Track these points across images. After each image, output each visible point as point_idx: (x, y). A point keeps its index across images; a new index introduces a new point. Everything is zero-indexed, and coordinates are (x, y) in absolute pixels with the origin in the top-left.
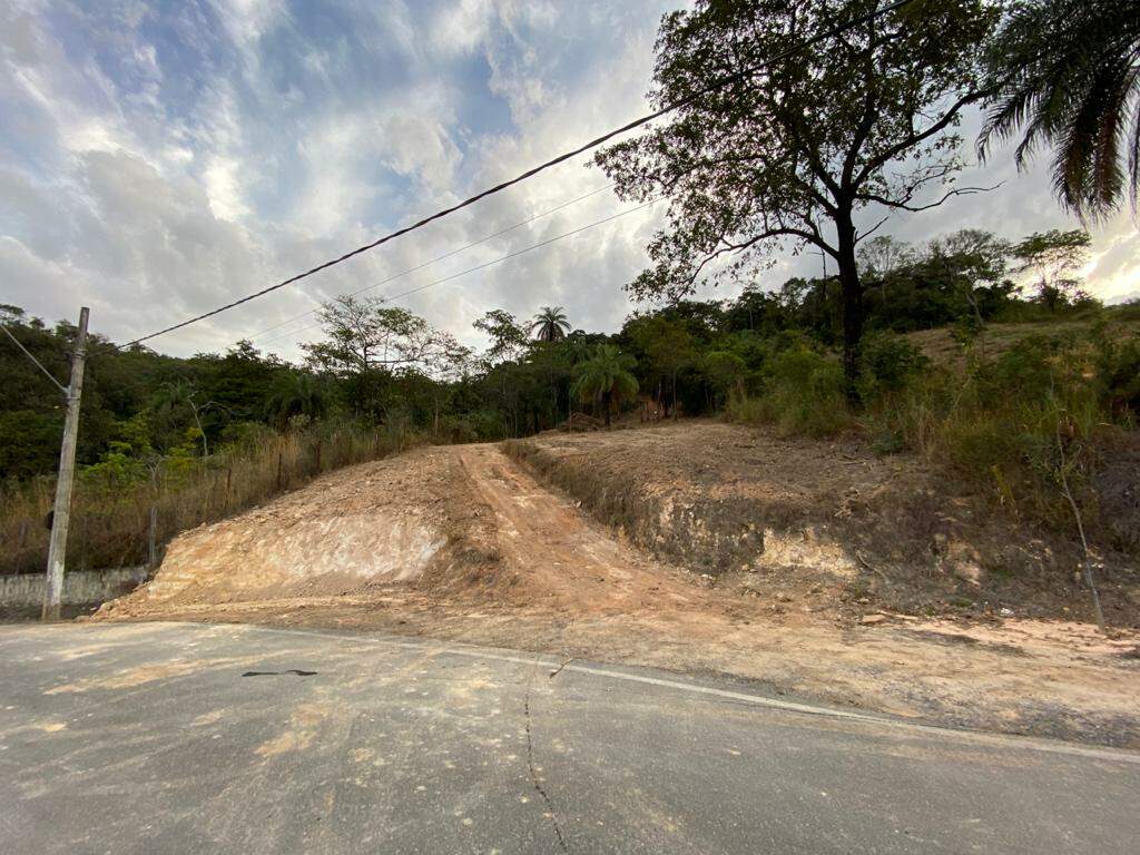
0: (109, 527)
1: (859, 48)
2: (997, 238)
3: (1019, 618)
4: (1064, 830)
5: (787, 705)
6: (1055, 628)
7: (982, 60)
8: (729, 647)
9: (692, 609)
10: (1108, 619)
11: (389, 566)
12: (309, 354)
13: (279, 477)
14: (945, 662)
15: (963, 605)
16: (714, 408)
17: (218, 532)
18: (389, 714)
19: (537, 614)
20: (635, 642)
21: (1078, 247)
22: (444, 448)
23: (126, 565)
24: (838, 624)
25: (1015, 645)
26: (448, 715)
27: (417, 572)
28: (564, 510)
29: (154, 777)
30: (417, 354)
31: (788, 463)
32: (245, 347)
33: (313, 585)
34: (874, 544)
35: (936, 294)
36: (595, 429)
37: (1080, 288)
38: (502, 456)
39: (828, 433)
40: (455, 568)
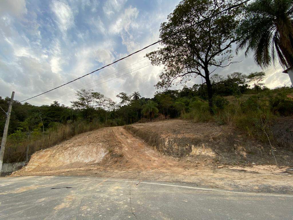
0: (15, 150)
1: (207, 31)
2: (243, 74)
3: (257, 165)
4: (272, 215)
5: (200, 189)
6: (266, 167)
7: (235, 33)
8: (184, 175)
9: (174, 167)
10: (279, 164)
11: (93, 159)
12: (73, 104)
13: (63, 136)
14: (239, 176)
15: (243, 162)
16: (178, 116)
17: (45, 152)
18: (92, 197)
19: (133, 170)
20: (159, 175)
21: (262, 76)
22: (108, 128)
23: (20, 161)
24: (212, 168)
25: (256, 171)
26: (108, 196)
27: (100, 161)
28: (140, 143)
29: (25, 216)
30: (102, 104)
31: (197, 128)
32: (56, 103)
33: (72, 165)
34: (219, 148)
35: (230, 87)
36: (148, 122)
37: (264, 85)
38: (124, 129)
39: (206, 121)
40: (111, 159)
